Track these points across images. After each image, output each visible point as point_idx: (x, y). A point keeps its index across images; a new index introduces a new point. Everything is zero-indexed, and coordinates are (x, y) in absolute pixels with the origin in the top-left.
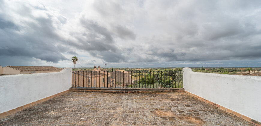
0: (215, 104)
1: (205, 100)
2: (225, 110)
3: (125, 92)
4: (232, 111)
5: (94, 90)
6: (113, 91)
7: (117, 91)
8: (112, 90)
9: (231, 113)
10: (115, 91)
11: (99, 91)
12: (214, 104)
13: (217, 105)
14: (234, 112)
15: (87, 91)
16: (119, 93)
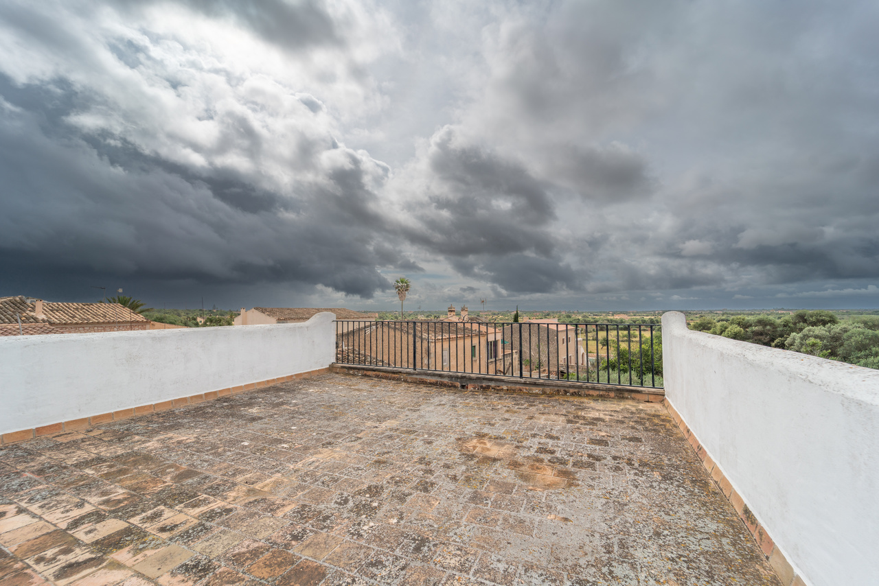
3: (458, 384)
5: (381, 374)
6: (429, 379)
7: (439, 379)
8: (424, 378)
10: (434, 379)
11: (394, 375)
15: (366, 376)
16: (442, 385)
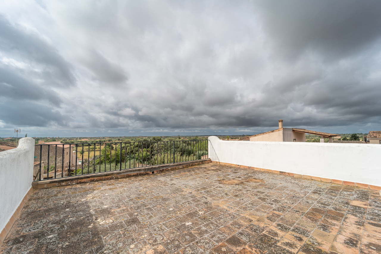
0: (250, 167)
1: (239, 165)
2: (259, 170)
4: (265, 169)
5: (95, 178)
6: (132, 173)
7: (138, 172)
9: (265, 171)
10: (135, 173)
11: (107, 177)
12: (248, 167)
13: (252, 167)
14: (267, 170)
16: (141, 175)
